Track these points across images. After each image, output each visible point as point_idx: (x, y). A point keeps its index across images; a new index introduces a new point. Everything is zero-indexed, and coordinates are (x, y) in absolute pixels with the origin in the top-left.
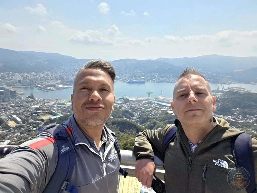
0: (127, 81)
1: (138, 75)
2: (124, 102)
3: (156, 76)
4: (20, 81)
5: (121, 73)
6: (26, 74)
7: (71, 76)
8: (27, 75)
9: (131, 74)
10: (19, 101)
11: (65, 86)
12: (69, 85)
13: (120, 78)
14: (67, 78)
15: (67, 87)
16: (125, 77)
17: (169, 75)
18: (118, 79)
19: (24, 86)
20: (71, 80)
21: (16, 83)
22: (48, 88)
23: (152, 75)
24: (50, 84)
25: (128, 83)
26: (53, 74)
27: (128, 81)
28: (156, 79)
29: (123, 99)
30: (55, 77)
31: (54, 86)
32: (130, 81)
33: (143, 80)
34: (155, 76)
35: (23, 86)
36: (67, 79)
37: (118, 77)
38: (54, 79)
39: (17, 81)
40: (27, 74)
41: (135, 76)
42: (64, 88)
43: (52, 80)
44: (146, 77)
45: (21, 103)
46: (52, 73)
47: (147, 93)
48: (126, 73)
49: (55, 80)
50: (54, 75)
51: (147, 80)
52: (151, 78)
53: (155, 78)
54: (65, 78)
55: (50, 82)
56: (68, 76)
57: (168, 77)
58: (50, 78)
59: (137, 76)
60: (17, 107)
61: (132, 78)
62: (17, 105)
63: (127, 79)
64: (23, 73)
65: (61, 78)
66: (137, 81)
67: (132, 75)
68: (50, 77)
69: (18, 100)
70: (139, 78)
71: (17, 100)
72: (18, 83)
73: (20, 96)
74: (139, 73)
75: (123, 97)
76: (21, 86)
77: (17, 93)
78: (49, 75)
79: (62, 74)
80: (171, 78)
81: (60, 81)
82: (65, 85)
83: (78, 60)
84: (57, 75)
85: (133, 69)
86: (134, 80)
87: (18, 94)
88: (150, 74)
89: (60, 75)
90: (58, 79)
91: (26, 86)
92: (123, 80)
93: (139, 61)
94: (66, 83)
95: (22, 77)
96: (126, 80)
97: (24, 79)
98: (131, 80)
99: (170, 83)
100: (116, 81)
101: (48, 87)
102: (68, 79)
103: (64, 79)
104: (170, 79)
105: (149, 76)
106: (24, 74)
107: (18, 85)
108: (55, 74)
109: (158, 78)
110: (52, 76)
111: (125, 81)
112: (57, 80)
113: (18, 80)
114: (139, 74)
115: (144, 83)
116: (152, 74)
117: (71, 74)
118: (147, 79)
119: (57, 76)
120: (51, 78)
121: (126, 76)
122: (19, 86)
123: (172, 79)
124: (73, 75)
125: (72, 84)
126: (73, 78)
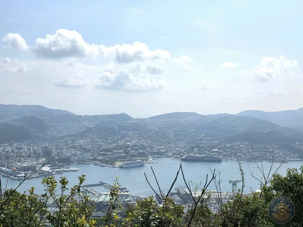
0: (182, 156)
1: (203, 144)
2: (181, 200)
3: (243, 147)
5: (168, 140)
7: (67, 149)
9: (188, 143)
11: (54, 169)
12: (63, 166)
13: (167, 152)
14: (58, 153)
15: (59, 171)
16: (177, 149)
17: (272, 146)
18: (162, 152)
20: (67, 156)
22: (21, 174)
23: (235, 146)
24: (25, 165)
25: (183, 160)
26: (30, 146)
27: (184, 157)
28: (245, 153)
29: (179, 195)
30: (35, 151)
31: (33, 169)
32: (188, 157)
33: (215, 155)
34: (241, 148)
36: (59, 156)
37: (162, 149)
38: (32, 156)
41: (198, 146)
42: (53, 173)
43: (29, 156)
44: (222, 150)
46: (29, 144)
47: (230, 182)
48: (179, 140)
49: (35, 157)
50: (32, 148)
51: (225, 156)
52: (232, 153)
53: (243, 150)
54: (54, 152)
55: (25, 162)
56: (60, 149)
57: (271, 150)
58: (24, 154)
59: (203, 147)
61: (192, 152)
63: (182, 153)
65: (47, 153)
66: (203, 157)
67: (192, 145)
68: (25, 152)
70: (206, 150)
74: (206, 140)
75: (178, 191)
78: (22, 148)
79: (47, 145)
80: (277, 151)
81: (44, 159)
82: (56, 167)
83: (80, 117)
84: (38, 147)
85: (193, 132)
86: (197, 155)
88: (229, 144)
89: (43, 146)
90: (41, 155)
92: (174, 154)
93: (202, 116)
94: (57, 163)
96: (179, 154)
98: (191, 155)
99: (277, 162)
100: (159, 157)
101: (21, 172)
102: (60, 154)
103: (53, 155)
104: (275, 154)
105: (228, 148)
108: (34, 146)
109: (249, 152)
110: (28, 149)
111: (178, 158)
112: (38, 157)
114: (207, 143)
115: (219, 161)
116: (235, 144)
117: (67, 144)
118: (225, 153)
119: (38, 150)
120: (26, 154)
121: (178, 147)
123: (279, 153)
124: (70, 148)
125: (69, 165)
126: (71, 153)
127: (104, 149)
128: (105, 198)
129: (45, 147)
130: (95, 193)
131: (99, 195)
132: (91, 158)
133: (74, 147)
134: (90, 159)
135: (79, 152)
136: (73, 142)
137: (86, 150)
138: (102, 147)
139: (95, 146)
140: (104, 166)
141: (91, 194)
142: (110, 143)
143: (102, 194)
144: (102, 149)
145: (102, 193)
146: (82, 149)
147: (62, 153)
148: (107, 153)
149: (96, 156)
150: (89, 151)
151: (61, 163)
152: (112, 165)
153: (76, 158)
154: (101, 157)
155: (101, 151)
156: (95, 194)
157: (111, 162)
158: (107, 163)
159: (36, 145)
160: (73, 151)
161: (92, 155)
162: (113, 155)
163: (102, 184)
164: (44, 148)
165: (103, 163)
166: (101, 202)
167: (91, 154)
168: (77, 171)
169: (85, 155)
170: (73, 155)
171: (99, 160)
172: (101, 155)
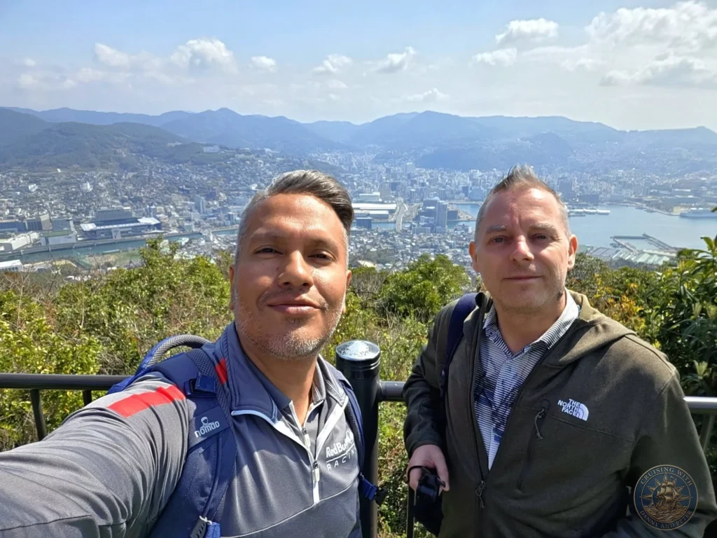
4: (465, 189)
6: (479, 173)
7: (595, 182)
8: (481, 176)
10: (464, 236)
12: (586, 206)
14: (581, 187)
15: (581, 213)
19: (474, 202)
20: (594, 192)
21: (458, 193)
26: (542, 175)
35: (472, 200)
36: (582, 191)
39: (460, 189)
40: (481, 174)
42: (572, 214)
45: (466, 240)
54: (576, 186)
56: (585, 182)
60: (458, 248)
62: (460, 244)
64: (472, 171)
69: (462, 233)
71: (459, 233)
72: (462, 195)
73: (466, 224)
76: (466, 201)
77: (459, 218)
79: (566, 174)
82: (575, 207)
83: (623, 133)
87: (461, 220)
89: (561, 176)
91: (477, 203)
94: (578, 200)
95: (470, 180)
97: (473, 185)
102: (584, 188)
103: (573, 189)
106: (474, 172)
107: (461, 199)
108: (547, 176)
113: (463, 188)
117: (596, 175)
119: (553, 181)
122: (462, 202)
124: (601, 180)
125: (597, 205)
126: (600, 188)
127: (656, 185)
128: (649, 258)
129: (563, 178)
130: (632, 249)
131: (637, 253)
132: (633, 196)
133: (606, 180)
134: (630, 199)
135: (613, 187)
136: (606, 171)
137: (625, 185)
138: (653, 182)
139: (642, 180)
140: (652, 212)
141: (625, 249)
142: (670, 177)
143: (644, 253)
144: (653, 184)
145: (645, 251)
146: (620, 183)
147: (586, 187)
148: (661, 192)
149: (641, 195)
150: (630, 186)
151: (583, 201)
152: (667, 210)
153: (608, 196)
154: (649, 197)
155: (651, 188)
156: (632, 251)
157: (667, 207)
158: (659, 208)
159: (550, 173)
160: (605, 185)
161: (634, 194)
162: (670, 195)
163: (645, 237)
164: (561, 178)
165: (652, 206)
166: (641, 264)
167: (632, 192)
168: (607, 214)
169: (624, 192)
170: (604, 190)
171: (646, 202)
172: (651, 194)
